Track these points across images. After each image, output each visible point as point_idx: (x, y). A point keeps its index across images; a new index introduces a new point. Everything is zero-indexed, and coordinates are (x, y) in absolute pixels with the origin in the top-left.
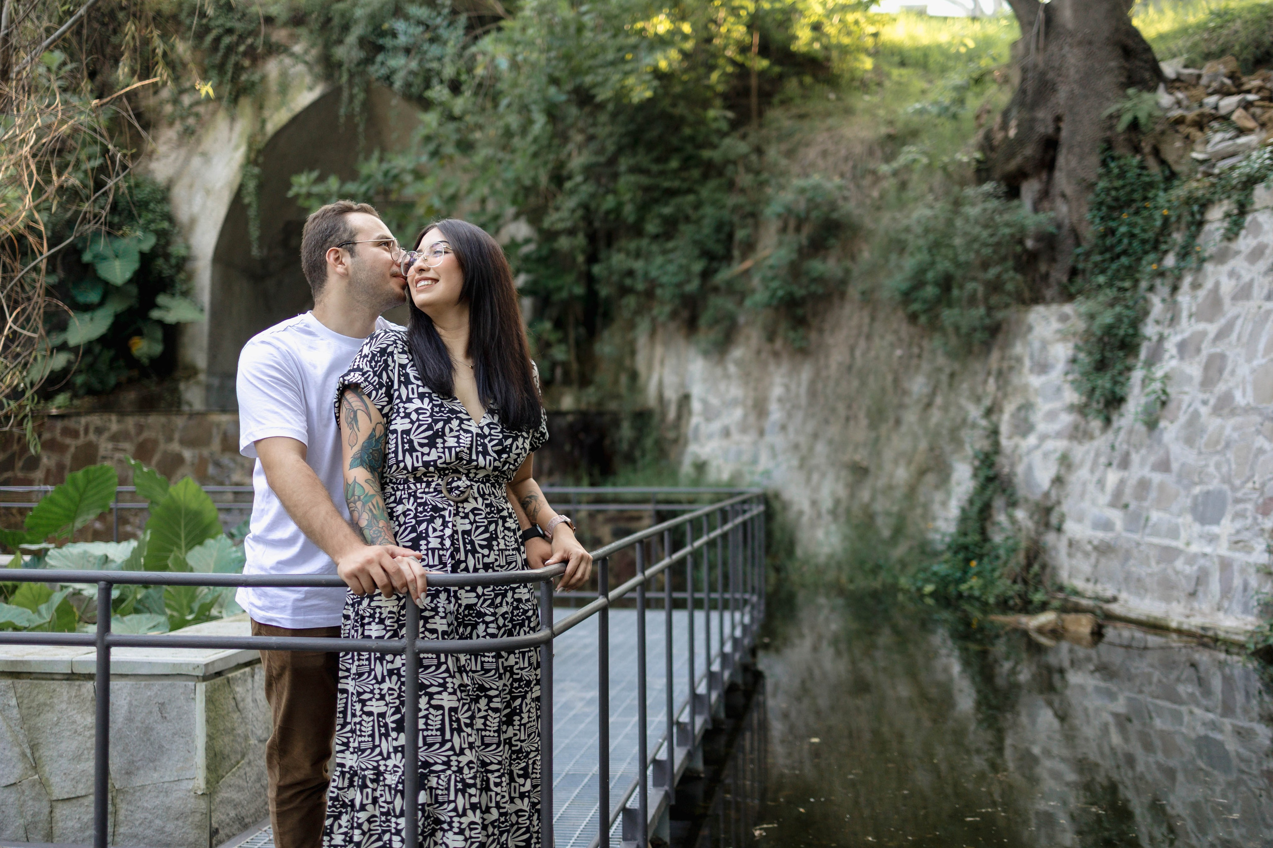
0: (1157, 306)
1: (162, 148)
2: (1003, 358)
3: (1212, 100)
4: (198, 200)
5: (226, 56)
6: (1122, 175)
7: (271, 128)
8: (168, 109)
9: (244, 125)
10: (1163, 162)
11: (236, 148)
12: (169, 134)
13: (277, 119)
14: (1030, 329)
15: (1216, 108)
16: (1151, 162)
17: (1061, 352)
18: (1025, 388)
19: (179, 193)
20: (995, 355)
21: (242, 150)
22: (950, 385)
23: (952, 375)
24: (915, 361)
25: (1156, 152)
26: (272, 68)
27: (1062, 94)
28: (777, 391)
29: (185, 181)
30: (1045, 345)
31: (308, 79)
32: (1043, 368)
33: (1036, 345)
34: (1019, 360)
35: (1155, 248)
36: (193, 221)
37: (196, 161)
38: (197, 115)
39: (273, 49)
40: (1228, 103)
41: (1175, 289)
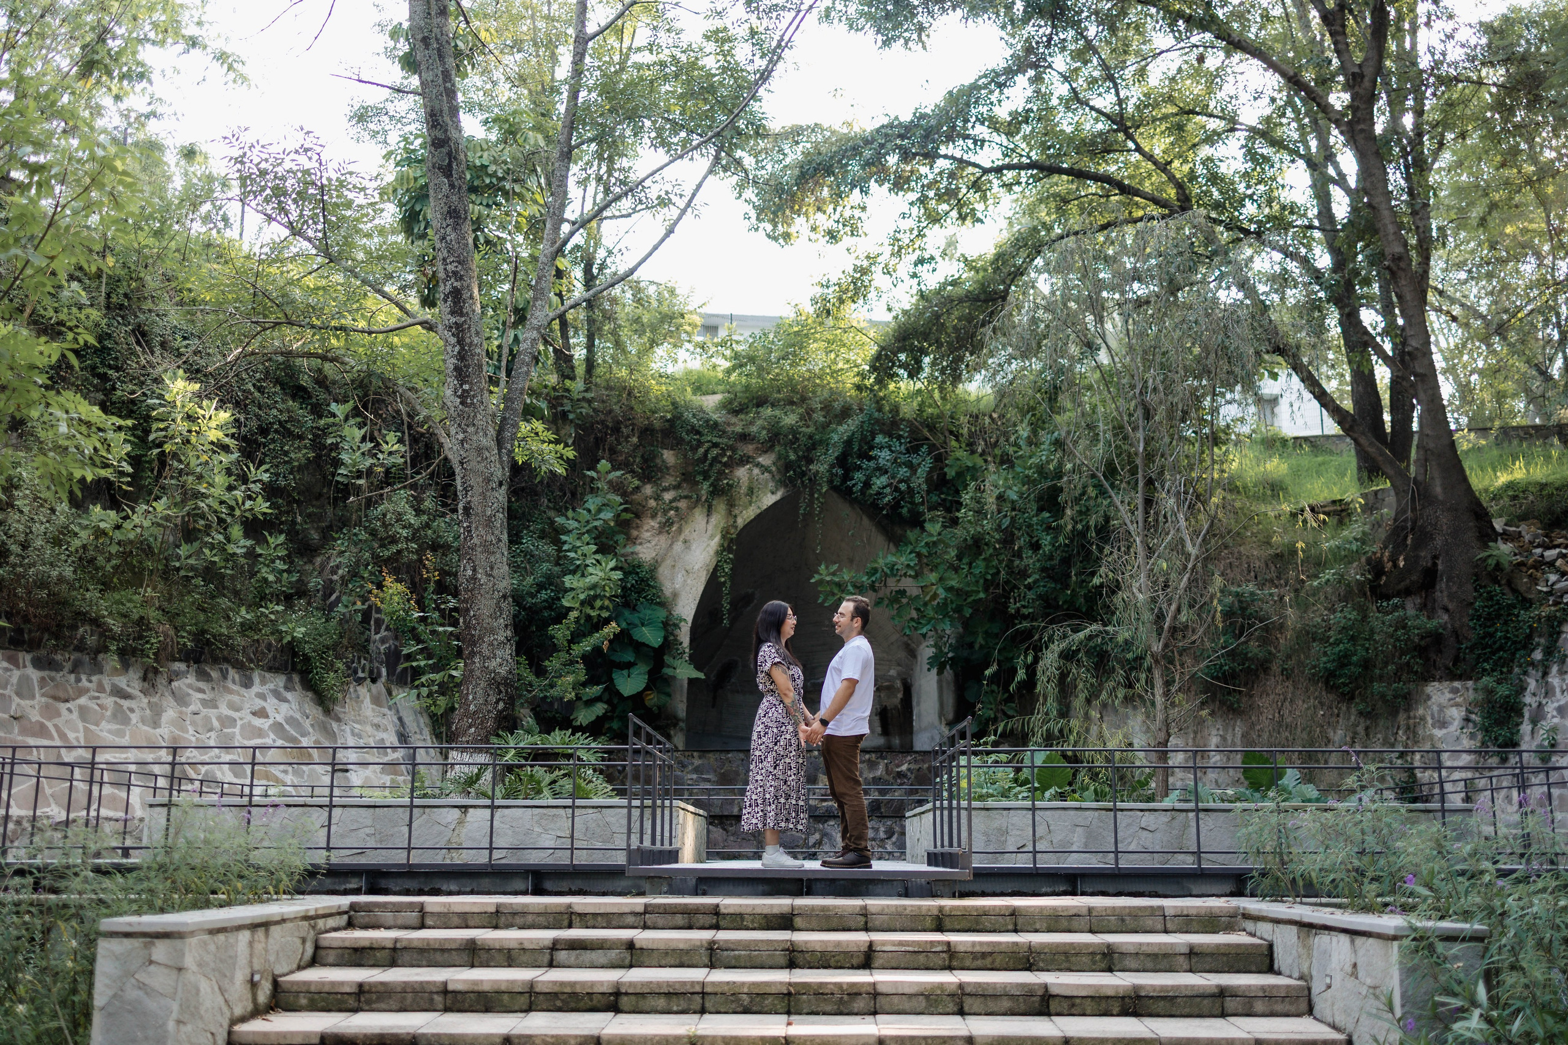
0: (1532, 684)
1: (646, 535)
2: (1409, 718)
3: (1539, 551)
4: (679, 579)
5: (711, 465)
6: (1491, 598)
7: (741, 523)
8: (652, 503)
9: (718, 519)
10: (1515, 591)
11: (712, 537)
12: (650, 525)
13: (747, 514)
14: (1429, 697)
15: (1542, 556)
16: (1507, 590)
17: (1456, 714)
18: (1431, 737)
19: (663, 572)
20: (1402, 717)
21: (717, 539)
22: (1367, 735)
23: (1367, 729)
24: (1334, 719)
25: (1509, 583)
26: (742, 473)
27: (1439, 541)
28: (1214, 741)
29: (669, 562)
30: (1442, 709)
31: (771, 485)
32: (1443, 724)
33: (1435, 708)
34: (1423, 718)
35: (1525, 647)
36: (675, 595)
37: (678, 546)
38: (677, 509)
39: (745, 460)
40: (1551, 554)
41: (1545, 674)
